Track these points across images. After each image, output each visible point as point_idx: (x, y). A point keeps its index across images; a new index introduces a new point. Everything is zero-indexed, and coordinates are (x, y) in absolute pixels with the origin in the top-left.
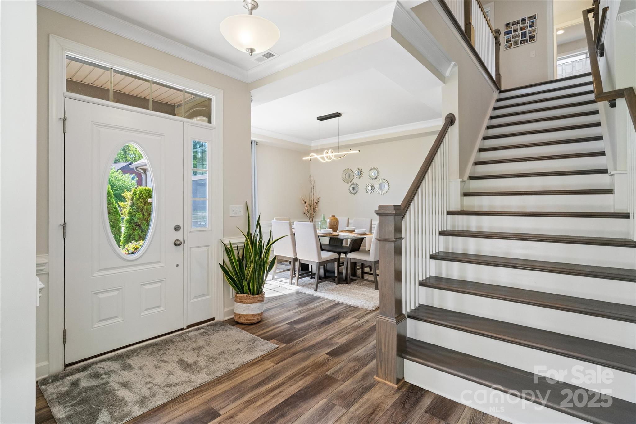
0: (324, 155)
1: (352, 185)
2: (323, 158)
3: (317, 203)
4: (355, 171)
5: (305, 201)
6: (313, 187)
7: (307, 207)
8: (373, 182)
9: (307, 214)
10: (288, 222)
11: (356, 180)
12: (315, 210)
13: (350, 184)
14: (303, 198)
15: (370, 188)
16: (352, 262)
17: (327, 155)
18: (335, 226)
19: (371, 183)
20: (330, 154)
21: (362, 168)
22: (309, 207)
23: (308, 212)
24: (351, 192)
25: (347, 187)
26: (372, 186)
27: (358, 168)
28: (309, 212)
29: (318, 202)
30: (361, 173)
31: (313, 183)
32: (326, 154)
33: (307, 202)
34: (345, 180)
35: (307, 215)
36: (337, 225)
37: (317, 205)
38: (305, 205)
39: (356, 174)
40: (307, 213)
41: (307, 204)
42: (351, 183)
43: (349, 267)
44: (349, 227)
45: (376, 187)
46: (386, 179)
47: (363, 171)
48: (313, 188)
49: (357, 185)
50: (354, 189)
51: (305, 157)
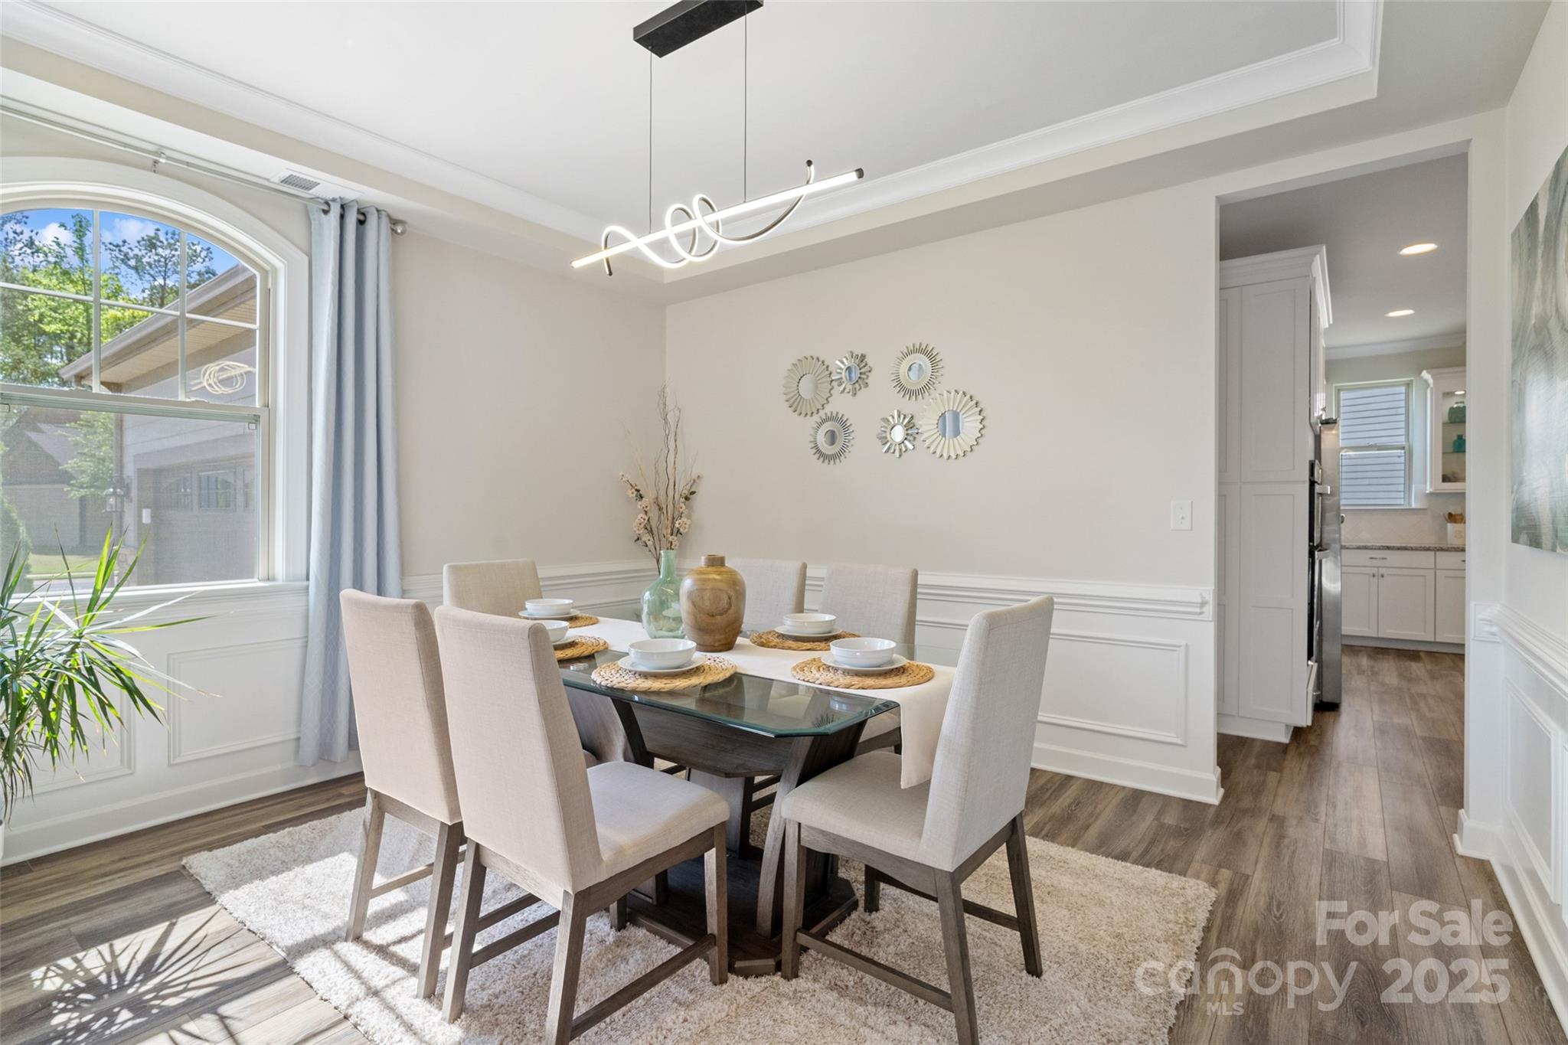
0: (670, 231)
1: (823, 421)
2: (661, 247)
3: (687, 499)
4: (839, 364)
5: (638, 491)
6: (673, 434)
7: (646, 512)
8: (909, 406)
9: (648, 543)
10: (407, 606)
11: (840, 403)
12: (677, 525)
13: (816, 418)
14: (627, 477)
15: (898, 434)
16: (809, 851)
17: (686, 226)
18: (721, 614)
19: (903, 412)
20: (701, 221)
21: (864, 352)
22: (654, 514)
23: (651, 532)
24: (818, 451)
25: (804, 430)
26: (910, 426)
27: (852, 353)
28: (655, 533)
29: (693, 493)
30: (860, 371)
31: (671, 419)
32: (675, 222)
33: (649, 496)
34: (796, 404)
35: (647, 546)
36: (731, 611)
37: (689, 507)
38: (640, 505)
39: (843, 375)
40: (646, 537)
41: (645, 501)
42: (822, 413)
43: (795, 875)
44: (806, 617)
45: (927, 424)
46: (969, 393)
47: (870, 364)
48: (671, 437)
49: (844, 424)
50: (832, 437)
51: (579, 257)
